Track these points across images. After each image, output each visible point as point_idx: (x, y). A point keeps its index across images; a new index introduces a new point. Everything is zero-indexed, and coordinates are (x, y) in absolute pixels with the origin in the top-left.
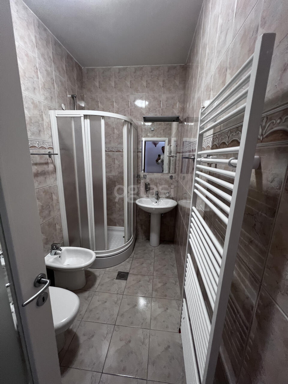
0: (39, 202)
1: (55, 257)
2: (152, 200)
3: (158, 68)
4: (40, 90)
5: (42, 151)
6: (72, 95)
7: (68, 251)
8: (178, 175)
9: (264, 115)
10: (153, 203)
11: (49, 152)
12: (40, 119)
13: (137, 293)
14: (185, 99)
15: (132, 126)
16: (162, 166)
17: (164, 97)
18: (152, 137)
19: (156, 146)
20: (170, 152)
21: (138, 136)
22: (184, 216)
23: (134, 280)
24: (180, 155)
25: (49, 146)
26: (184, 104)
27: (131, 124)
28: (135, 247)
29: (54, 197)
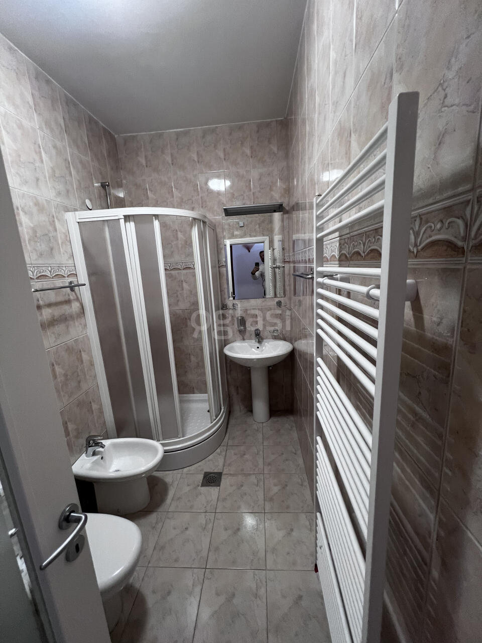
0: (59, 368)
1: (94, 460)
2: (251, 344)
3: (240, 128)
4: (46, 181)
5: (59, 283)
6: (101, 183)
7: (115, 446)
8: (290, 299)
9: (414, 213)
10: (253, 349)
11: (71, 283)
12: (51, 229)
13: (239, 507)
14: (289, 174)
15: (207, 226)
16: (263, 283)
17: (254, 174)
18: (241, 237)
19: (249, 251)
20: (274, 260)
21: (217, 241)
22: (305, 369)
23: (231, 486)
24: (290, 267)
25: (70, 271)
26: (289, 182)
27: (204, 222)
28: (229, 426)
29: (85, 356)
